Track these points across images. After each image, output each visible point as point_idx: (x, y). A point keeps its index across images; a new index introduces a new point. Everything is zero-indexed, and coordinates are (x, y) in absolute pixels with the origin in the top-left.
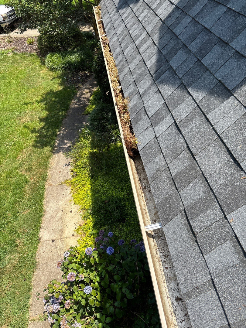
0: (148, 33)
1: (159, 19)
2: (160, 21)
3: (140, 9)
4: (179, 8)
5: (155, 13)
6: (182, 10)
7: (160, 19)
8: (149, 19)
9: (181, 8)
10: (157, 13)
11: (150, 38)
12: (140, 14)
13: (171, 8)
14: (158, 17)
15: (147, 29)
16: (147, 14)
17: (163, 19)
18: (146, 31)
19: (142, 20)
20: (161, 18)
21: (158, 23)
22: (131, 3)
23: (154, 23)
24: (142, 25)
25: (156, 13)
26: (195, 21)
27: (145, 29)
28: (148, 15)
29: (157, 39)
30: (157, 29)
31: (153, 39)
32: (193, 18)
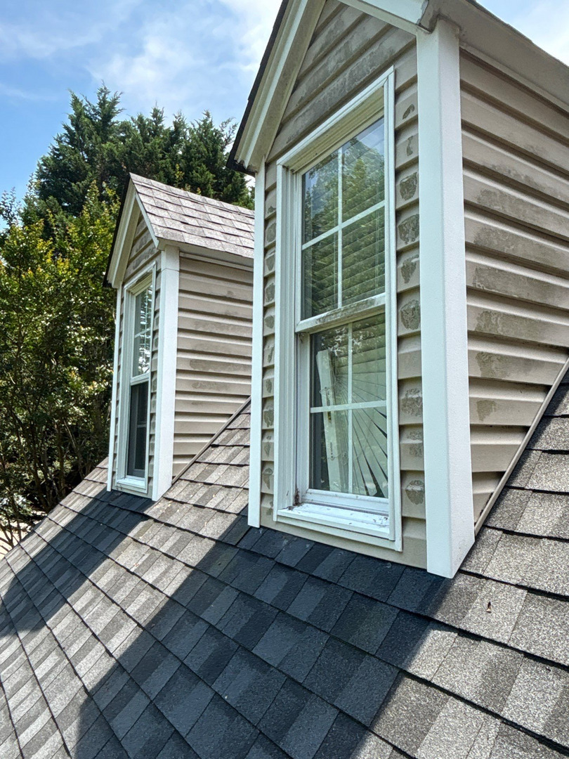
0: (53, 717)
1: (80, 684)
2: (82, 690)
3: (42, 648)
4: (124, 670)
5: (73, 667)
6: (129, 674)
7: (84, 686)
8: (59, 679)
9: (128, 669)
10: (77, 670)
11: (57, 732)
12: (40, 662)
13: (108, 664)
14: (80, 679)
15: (51, 705)
16: (56, 665)
17: (90, 688)
18: (50, 709)
19: (43, 679)
20: (86, 685)
21: (78, 695)
22: (23, 629)
23: (70, 692)
24: (42, 692)
25: (76, 668)
26: (154, 710)
27: (47, 703)
28: (58, 670)
29: (74, 739)
30: (75, 710)
31: (64, 735)
32: (151, 702)
